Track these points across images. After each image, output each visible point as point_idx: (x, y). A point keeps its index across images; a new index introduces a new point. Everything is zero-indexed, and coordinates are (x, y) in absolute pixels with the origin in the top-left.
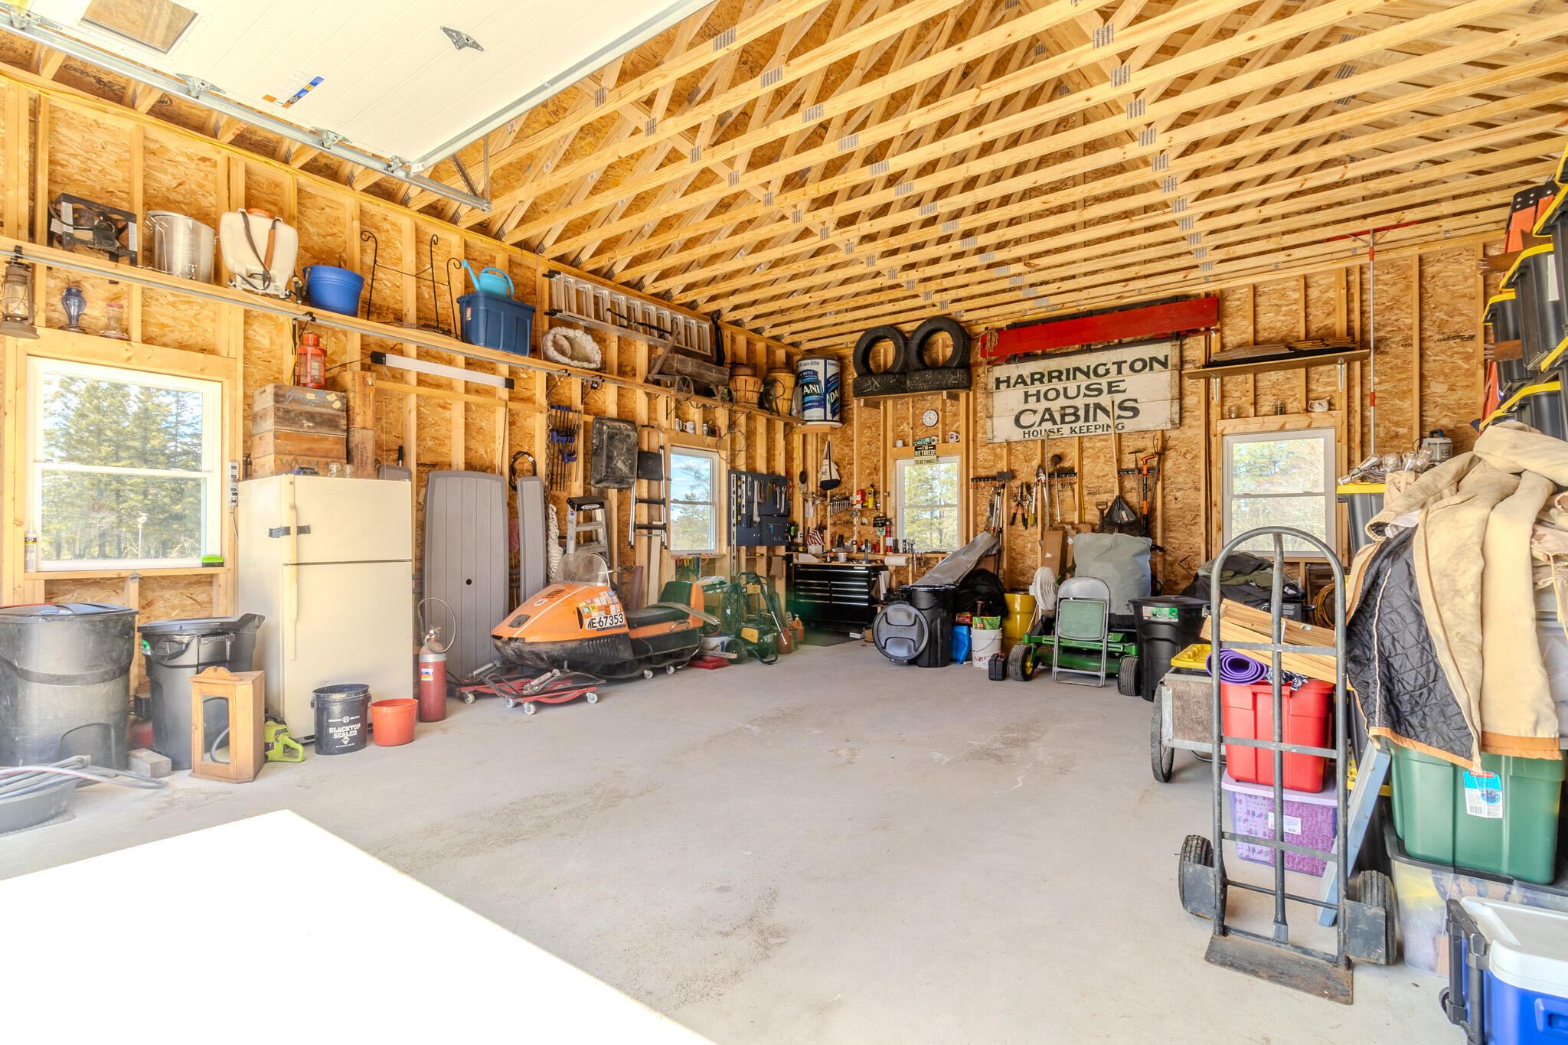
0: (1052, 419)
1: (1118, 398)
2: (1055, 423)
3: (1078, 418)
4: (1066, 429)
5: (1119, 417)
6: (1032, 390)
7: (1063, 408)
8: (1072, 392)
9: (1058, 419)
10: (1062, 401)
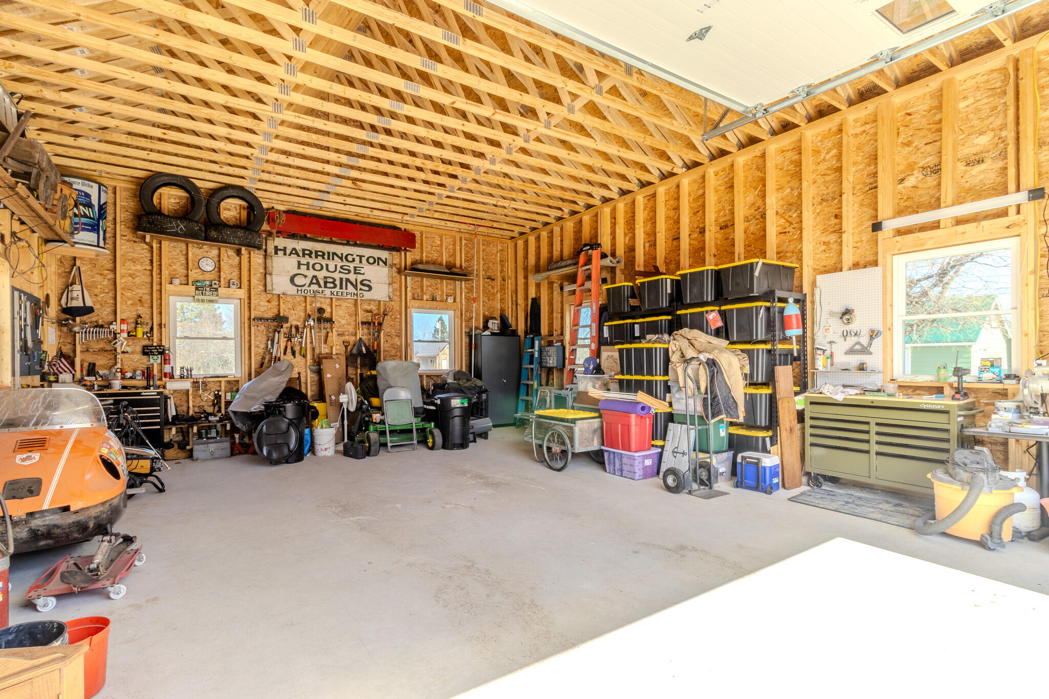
0: (318, 283)
1: (360, 278)
2: (320, 286)
3: (335, 286)
4: (327, 292)
5: (361, 289)
6: (304, 261)
7: (325, 278)
8: (332, 268)
9: (322, 283)
10: (324, 273)
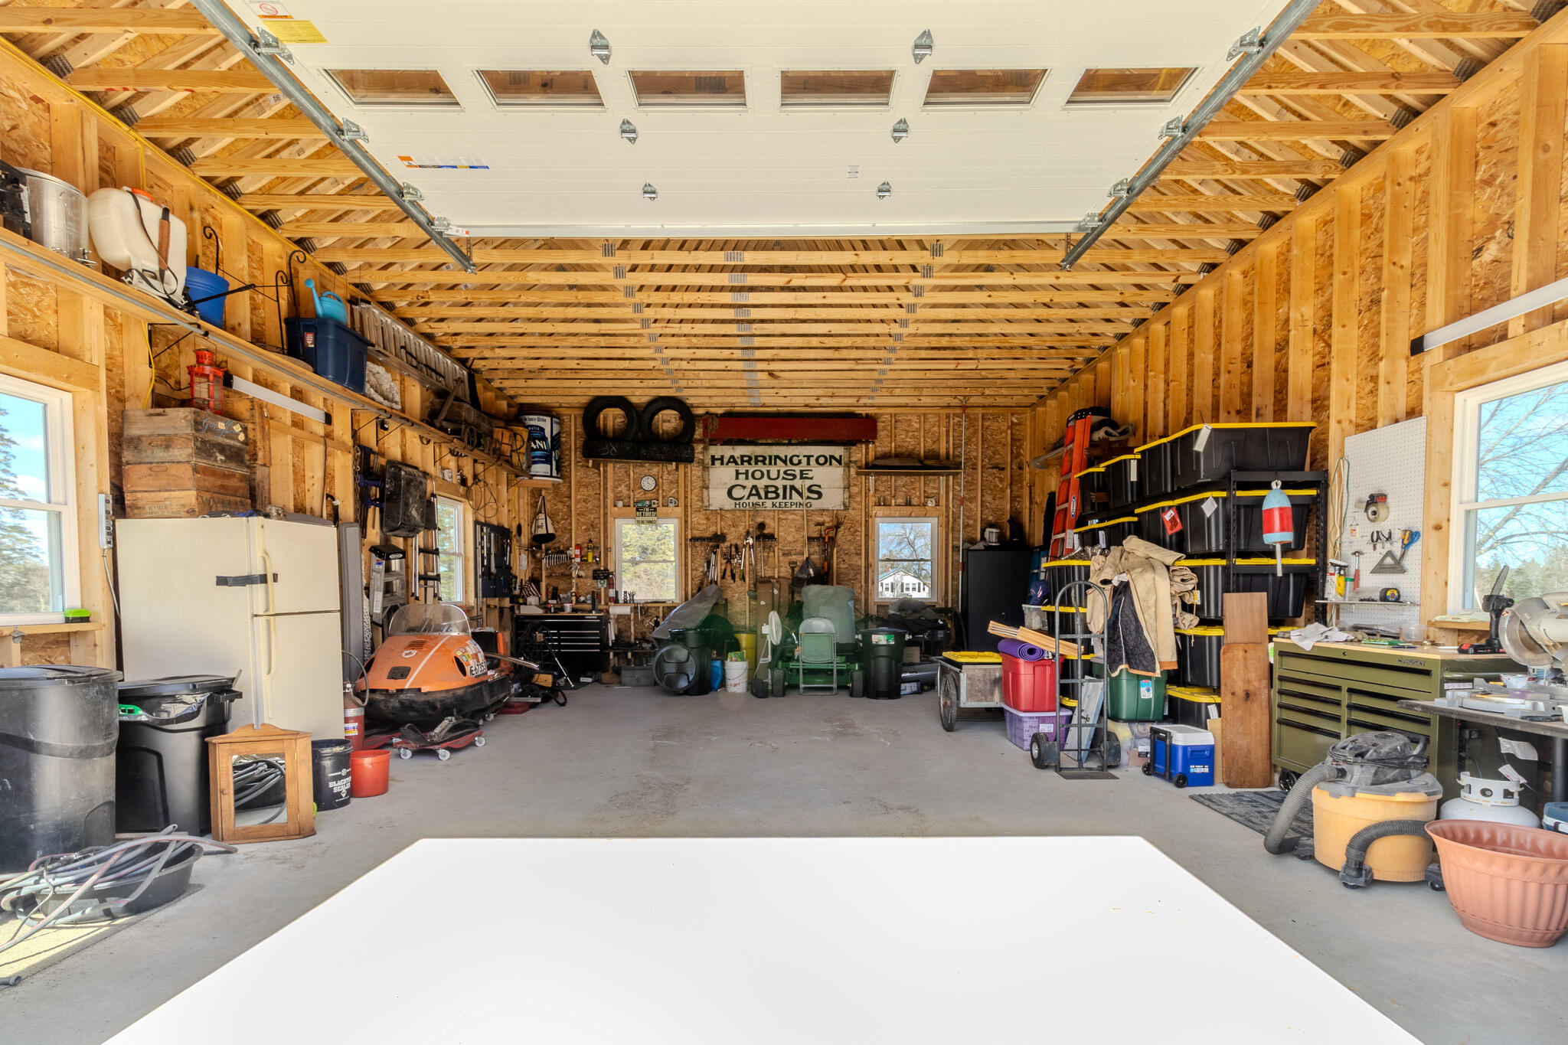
0: (758, 494)
1: (808, 483)
2: (760, 498)
3: (778, 496)
4: (769, 503)
5: (808, 498)
6: (742, 469)
7: (767, 487)
8: (774, 475)
9: (763, 494)
10: (765, 481)
